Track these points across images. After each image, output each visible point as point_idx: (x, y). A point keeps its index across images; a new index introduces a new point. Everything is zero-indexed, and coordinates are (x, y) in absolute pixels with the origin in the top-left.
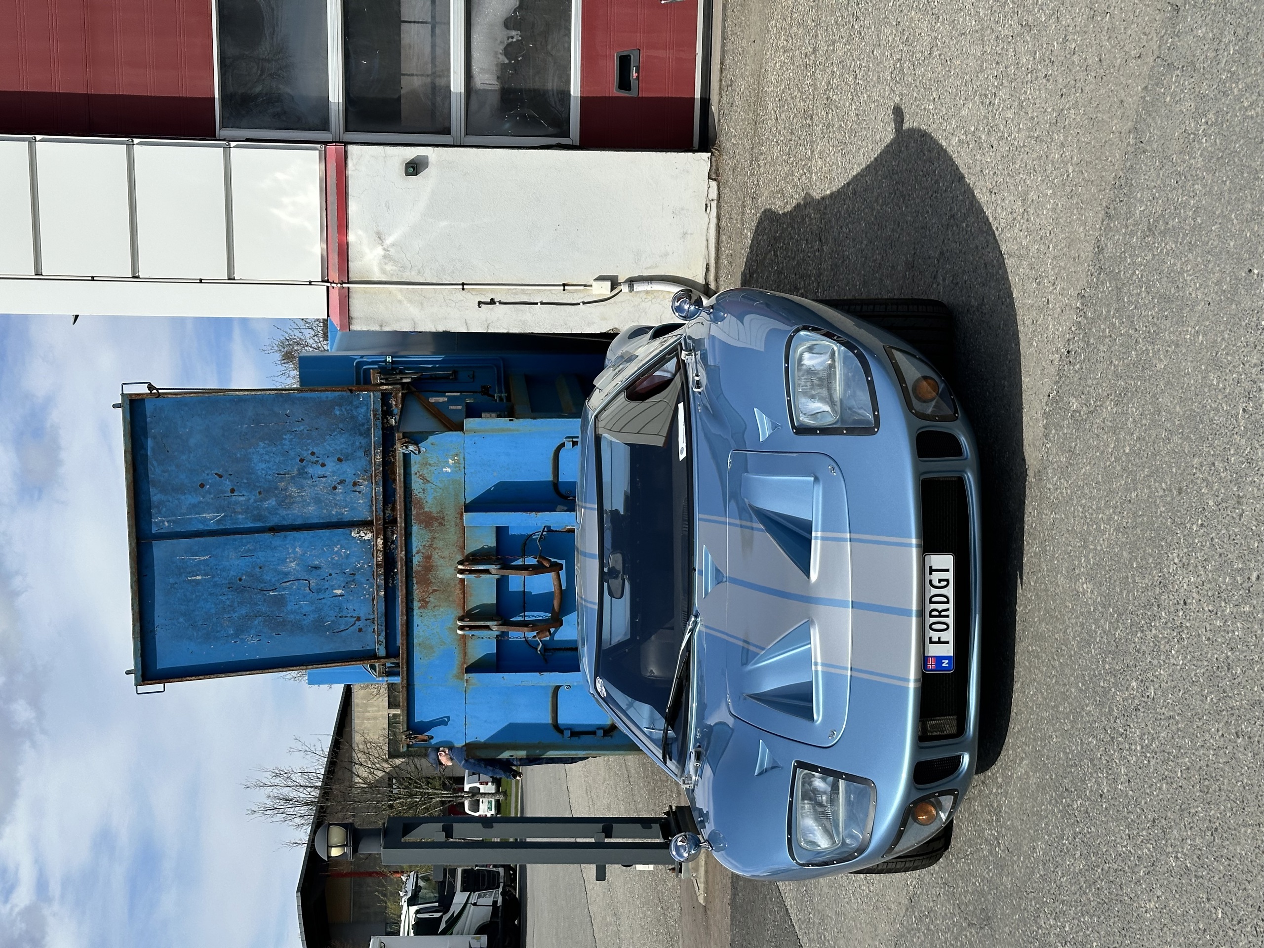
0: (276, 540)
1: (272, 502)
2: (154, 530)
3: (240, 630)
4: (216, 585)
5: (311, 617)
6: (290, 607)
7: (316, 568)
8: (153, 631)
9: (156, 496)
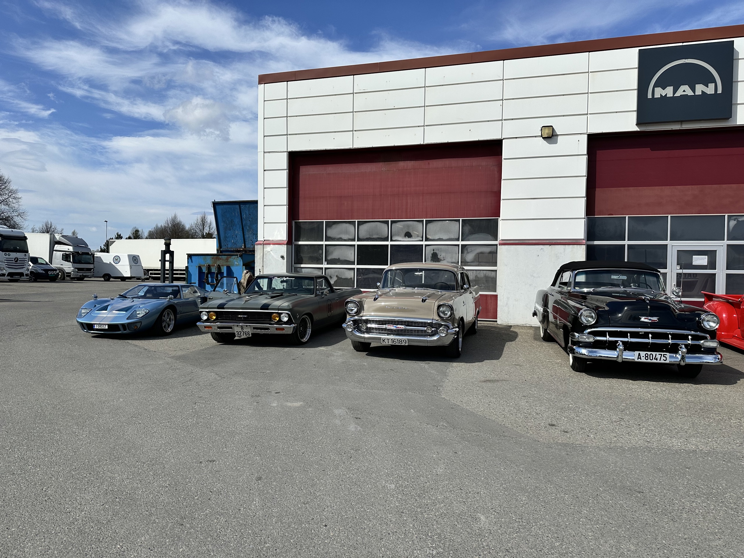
0: (241, 229)
1: (248, 228)
2: (241, 205)
3: (224, 222)
4: (232, 217)
5: (227, 236)
6: (229, 232)
7: (237, 237)
8: (222, 205)
9: (247, 206)
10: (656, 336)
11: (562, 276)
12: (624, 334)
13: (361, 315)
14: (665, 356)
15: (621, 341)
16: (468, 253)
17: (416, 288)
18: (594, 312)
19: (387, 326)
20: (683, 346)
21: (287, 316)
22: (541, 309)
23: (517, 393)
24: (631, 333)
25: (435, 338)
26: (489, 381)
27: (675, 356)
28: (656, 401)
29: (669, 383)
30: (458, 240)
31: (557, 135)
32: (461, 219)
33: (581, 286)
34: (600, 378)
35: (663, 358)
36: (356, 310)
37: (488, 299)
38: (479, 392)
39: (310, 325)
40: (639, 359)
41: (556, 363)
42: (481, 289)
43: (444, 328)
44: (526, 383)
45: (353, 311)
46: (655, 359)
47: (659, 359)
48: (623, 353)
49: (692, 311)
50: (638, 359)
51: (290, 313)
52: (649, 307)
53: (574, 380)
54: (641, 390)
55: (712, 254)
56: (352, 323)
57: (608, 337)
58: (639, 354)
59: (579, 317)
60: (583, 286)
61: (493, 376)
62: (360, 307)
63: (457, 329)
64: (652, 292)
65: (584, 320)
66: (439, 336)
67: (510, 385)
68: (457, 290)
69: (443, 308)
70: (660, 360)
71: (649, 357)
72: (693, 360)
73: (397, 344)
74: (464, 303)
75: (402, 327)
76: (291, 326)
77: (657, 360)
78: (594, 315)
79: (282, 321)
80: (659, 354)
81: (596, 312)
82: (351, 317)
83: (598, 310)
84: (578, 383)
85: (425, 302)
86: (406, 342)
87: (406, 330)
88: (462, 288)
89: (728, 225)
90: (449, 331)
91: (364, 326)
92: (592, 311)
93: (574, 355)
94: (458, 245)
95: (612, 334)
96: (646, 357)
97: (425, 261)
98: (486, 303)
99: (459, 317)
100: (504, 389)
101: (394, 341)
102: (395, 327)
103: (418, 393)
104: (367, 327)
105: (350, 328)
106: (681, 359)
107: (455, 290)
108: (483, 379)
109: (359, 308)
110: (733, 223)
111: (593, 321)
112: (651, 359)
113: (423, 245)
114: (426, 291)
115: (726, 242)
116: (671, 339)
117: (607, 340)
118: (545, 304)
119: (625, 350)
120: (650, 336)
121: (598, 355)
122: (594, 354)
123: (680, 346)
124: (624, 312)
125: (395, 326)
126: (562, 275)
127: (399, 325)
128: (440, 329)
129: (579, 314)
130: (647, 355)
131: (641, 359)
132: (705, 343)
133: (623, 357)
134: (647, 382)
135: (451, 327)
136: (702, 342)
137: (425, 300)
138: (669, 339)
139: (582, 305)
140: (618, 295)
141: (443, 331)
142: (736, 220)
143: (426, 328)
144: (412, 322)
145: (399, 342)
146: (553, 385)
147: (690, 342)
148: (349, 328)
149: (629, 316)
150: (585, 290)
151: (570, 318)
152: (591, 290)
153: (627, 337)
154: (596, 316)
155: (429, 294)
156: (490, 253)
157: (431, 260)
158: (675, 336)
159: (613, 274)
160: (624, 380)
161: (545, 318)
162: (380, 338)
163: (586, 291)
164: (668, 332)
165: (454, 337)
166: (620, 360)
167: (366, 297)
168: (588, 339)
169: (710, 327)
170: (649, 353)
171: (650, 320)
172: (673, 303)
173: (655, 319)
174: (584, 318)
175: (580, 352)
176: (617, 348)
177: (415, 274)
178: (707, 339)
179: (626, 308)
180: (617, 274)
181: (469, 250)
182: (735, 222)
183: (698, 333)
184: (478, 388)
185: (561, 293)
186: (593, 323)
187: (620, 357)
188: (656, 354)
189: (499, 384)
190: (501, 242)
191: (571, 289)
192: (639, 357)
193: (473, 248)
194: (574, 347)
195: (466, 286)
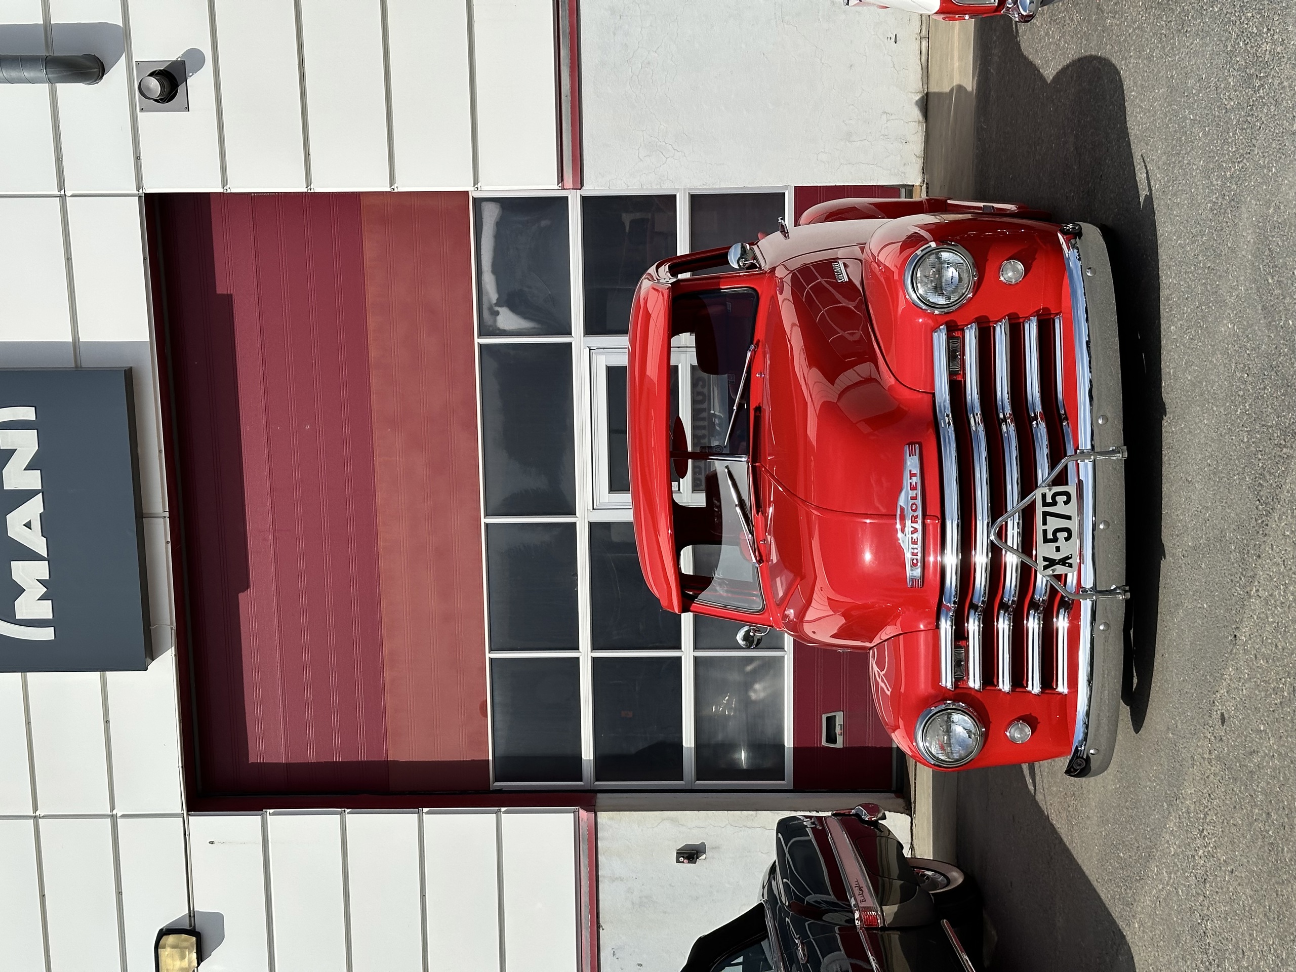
31: (192, 915)
182: (503, 313)
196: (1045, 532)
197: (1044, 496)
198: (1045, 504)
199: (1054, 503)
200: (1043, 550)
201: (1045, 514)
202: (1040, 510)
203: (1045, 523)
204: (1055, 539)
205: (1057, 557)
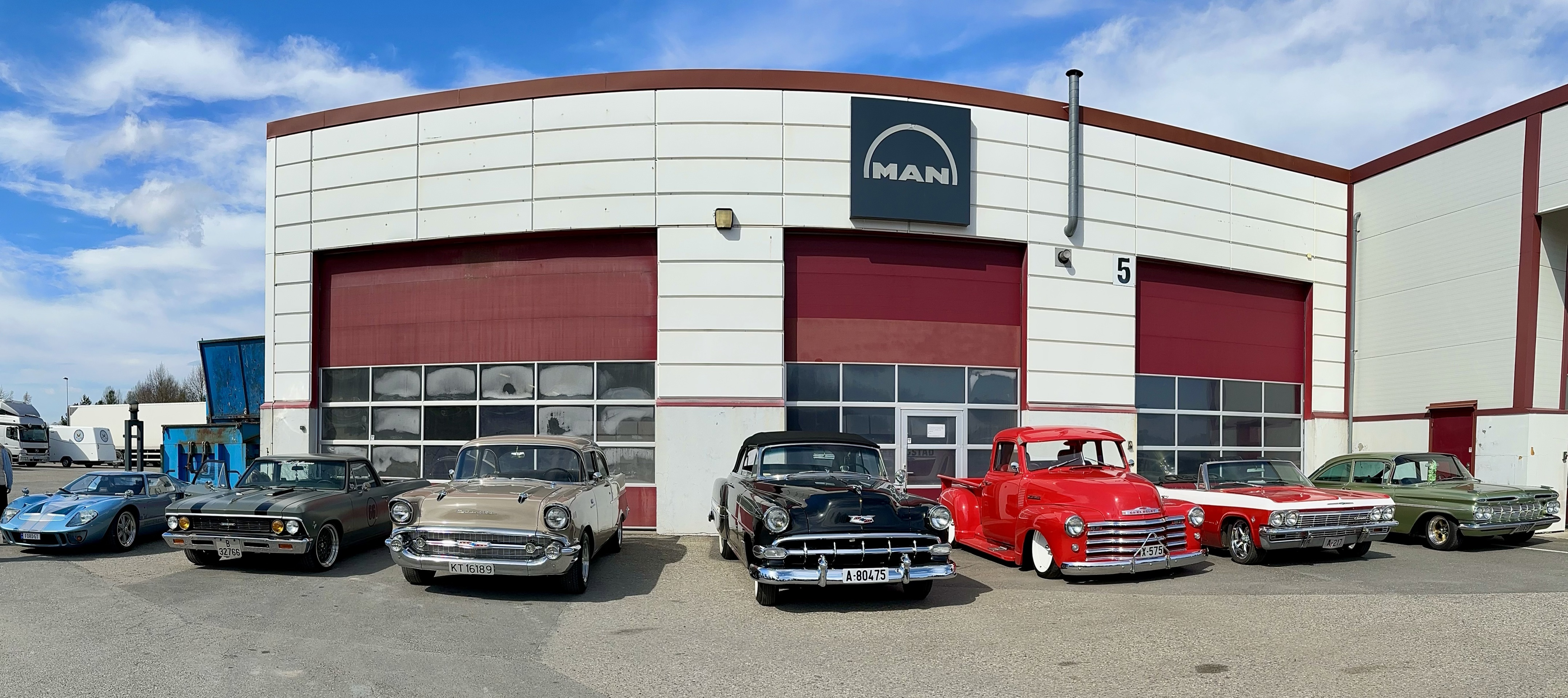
2: (242, 345)
9: (250, 346)
10: (870, 543)
11: (748, 456)
12: (827, 544)
13: (416, 524)
14: (883, 572)
15: (825, 555)
16: (608, 419)
17: (513, 479)
18: (785, 512)
19: (459, 544)
20: (906, 556)
21: (297, 524)
22: (718, 510)
23: (668, 649)
24: (837, 541)
25: (540, 562)
26: (626, 631)
27: (896, 571)
28: (869, 642)
29: (889, 612)
30: (591, 397)
32: (595, 362)
33: (771, 471)
34: (796, 614)
35: (880, 576)
36: (407, 515)
37: (642, 495)
38: (606, 652)
39: (337, 540)
40: (849, 580)
41: (736, 594)
42: (631, 478)
43: (556, 545)
44: (685, 632)
45: (403, 518)
46: (870, 578)
47: (875, 578)
48: (826, 572)
49: (917, 504)
50: (847, 580)
51: (301, 520)
52: (861, 501)
53: (758, 620)
54: (852, 627)
55: (949, 422)
56: (400, 539)
57: (805, 549)
58: (849, 573)
59: (765, 520)
60: (774, 471)
61: (632, 624)
62: (415, 511)
63: (579, 547)
64: (869, 478)
65: (771, 525)
66: (547, 559)
67: (659, 637)
68: (582, 481)
69: (553, 511)
70: (877, 579)
71: (862, 576)
72: (920, 574)
73: (476, 573)
74: (592, 503)
75: (485, 544)
76: (304, 541)
77: (872, 580)
78: (785, 516)
79: (289, 534)
80: (875, 571)
81: (788, 512)
82: (399, 528)
83: (790, 508)
84: (763, 625)
85: (524, 502)
86: (491, 569)
87: (491, 549)
88: (591, 477)
89: (970, 381)
90: (563, 551)
91: (420, 543)
92: (782, 510)
93: (760, 581)
94: (592, 406)
95: (812, 544)
96: (858, 576)
97: (538, 433)
98: (640, 501)
99: (582, 526)
100: (648, 645)
101: (470, 569)
102: (473, 544)
103: (502, 657)
104: (426, 545)
105: (397, 546)
106: (904, 574)
107: (578, 481)
108: (617, 629)
109: (412, 513)
110: (974, 379)
111: (785, 526)
112: (865, 578)
113: (534, 406)
114: (529, 483)
115: (967, 406)
116: (891, 547)
117: (804, 554)
118: (724, 503)
119: (830, 567)
120: (863, 543)
121: (791, 578)
122: (786, 576)
123: (902, 557)
124: (827, 509)
125: (473, 542)
126: (747, 454)
127: (480, 541)
128: (549, 547)
129: (765, 516)
130: (859, 574)
131: (851, 580)
132: (934, 549)
133: (827, 579)
134: (861, 612)
135: (568, 543)
136: (931, 547)
137: (524, 499)
138: (888, 547)
139: (771, 502)
140: (824, 483)
141: (553, 550)
142: (978, 375)
143: (525, 546)
144: (502, 536)
145: (479, 569)
146: (726, 631)
147: (915, 549)
148: (395, 546)
149: (835, 516)
150: (778, 477)
151: (754, 523)
152: (784, 477)
153: (832, 548)
154: (789, 518)
155: (533, 487)
156: (644, 419)
157: (548, 431)
158: (896, 543)
159: (815, 452)
160: (829, 613)
161: (724, 523)
162: (446, 564)
163: (778, 479)
164: (887, 536)
165: (573, 561)
166: (822, 584)
167: (426, 494)
168: (778, 555)
169: (940, 525)
170: (862, 570)
171: (863, 520)
172: (895, 494)
173: (869, 518)
174: (772, 522)
175: (767, 576)
176: (819, 565)
177: (513, 455)
178: (937, 543)
179: (830, 504)
180: (821, 452)
181: (610, 412)
182: (977, 378)
183: (927, 536)
184: (605, 645)
185: (744, 482)
186: (784, 529)
187: (822, 578)
188: (871, 571)
189: (642, 635)
190: (661, 401)
191: (756, 476)
192: (849, 577)
193: (616, 411)
194: (759, 568)
195: (598, 475)
196: (1152, 548)
197: (1161, 547)
198: (1159, 547)
199: (1159, 550)
200: (1148, 547)
201: (1157, 547)
202: (1158, 546)
203: (1155, 547)
204: (1150, 551)
205: (1146, 552)
